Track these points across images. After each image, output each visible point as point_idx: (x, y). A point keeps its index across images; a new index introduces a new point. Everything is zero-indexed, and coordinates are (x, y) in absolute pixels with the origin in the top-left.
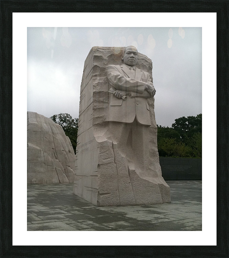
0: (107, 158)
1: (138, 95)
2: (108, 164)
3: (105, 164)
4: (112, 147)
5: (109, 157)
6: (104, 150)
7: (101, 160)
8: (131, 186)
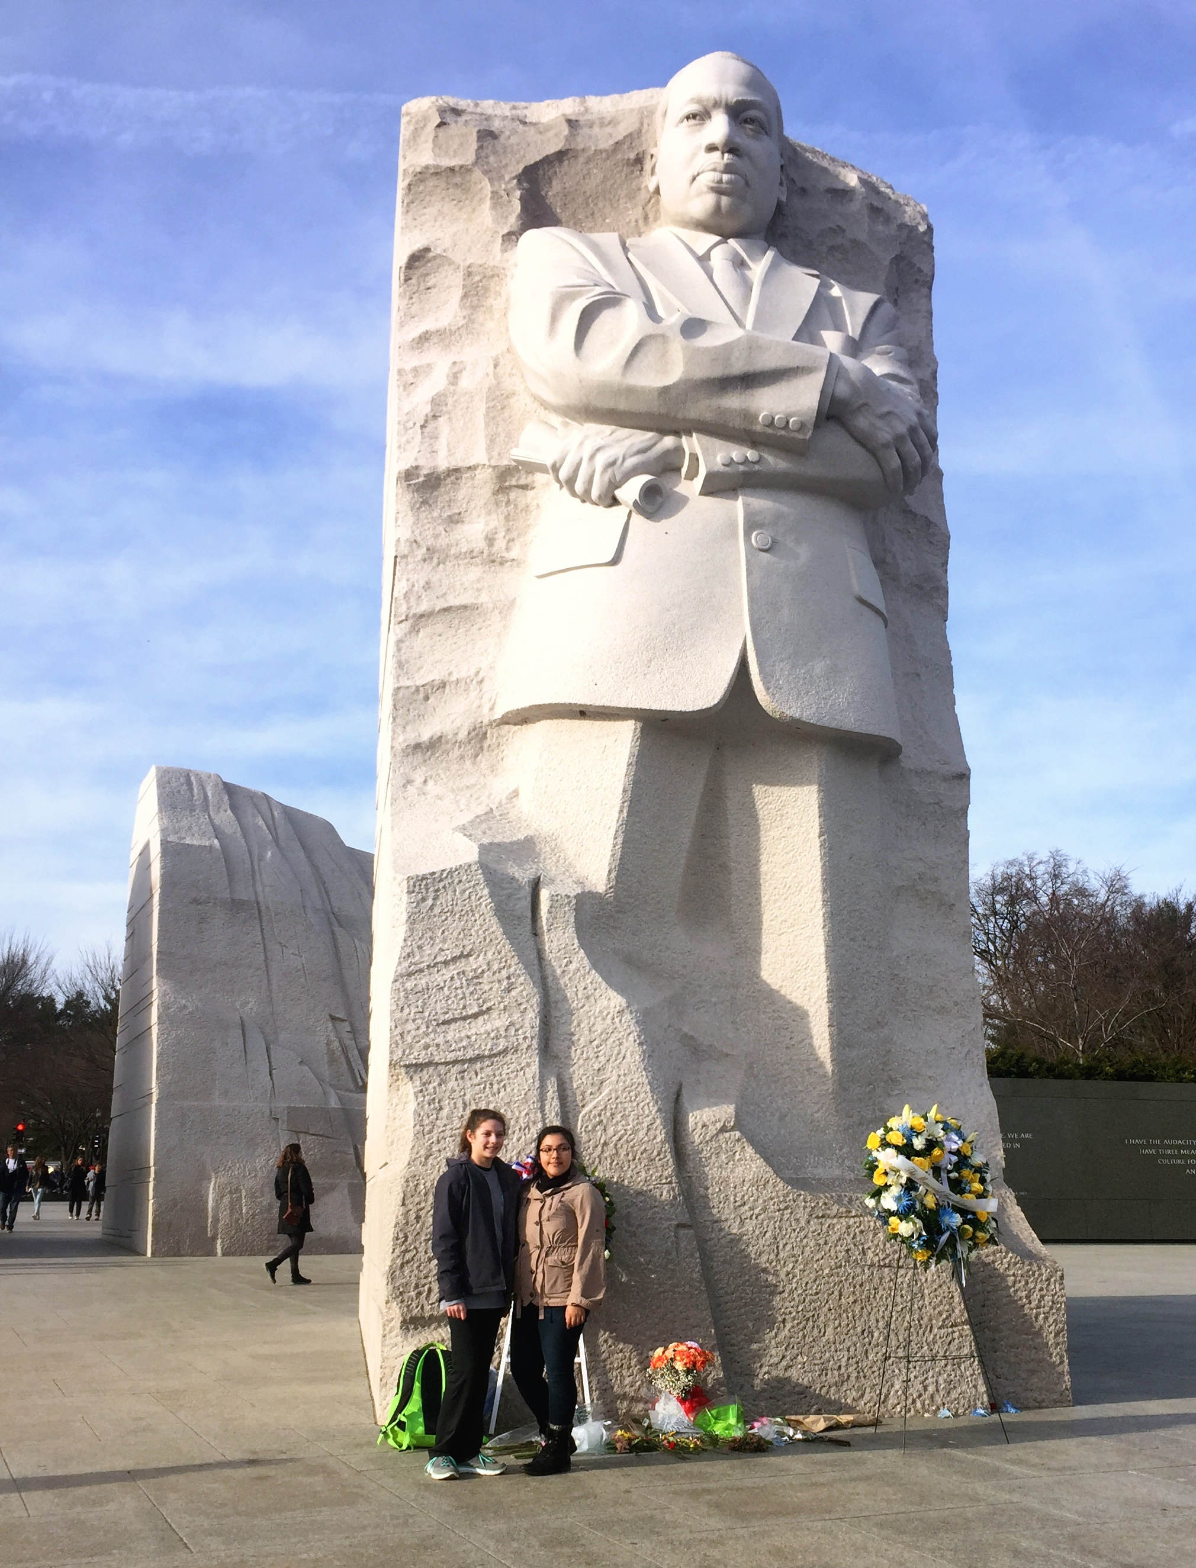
0: (475, 1016)
1: (771, 463)
2: (478, 1065)
3: (455, 1062)
4: (529, 921)
5: (489, 1009)
6: (446, 946)
7: (421, 1031)
8: (698, 1255)
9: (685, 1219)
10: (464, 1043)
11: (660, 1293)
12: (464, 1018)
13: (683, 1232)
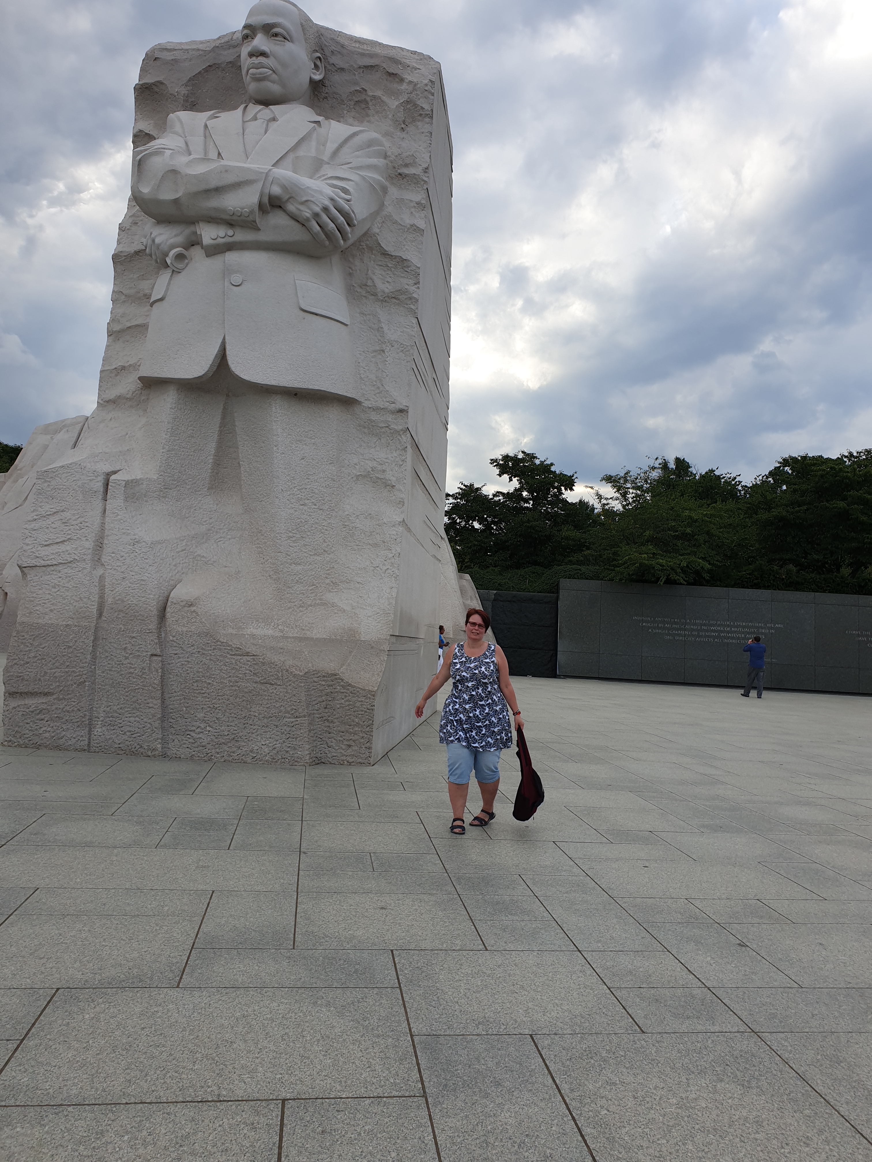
0: (62, 542)
1: (240, 236)
2: (60, 568)
3: (48, 565)
4: (101, 493)
5: (69, 539)
6: (52, 507)
7: (34, 550)
8: (160, 671)
9: (158, 651)
10: (53, 557)
11: (135, 689)
12: (57, 543)
13: (155, 658)
